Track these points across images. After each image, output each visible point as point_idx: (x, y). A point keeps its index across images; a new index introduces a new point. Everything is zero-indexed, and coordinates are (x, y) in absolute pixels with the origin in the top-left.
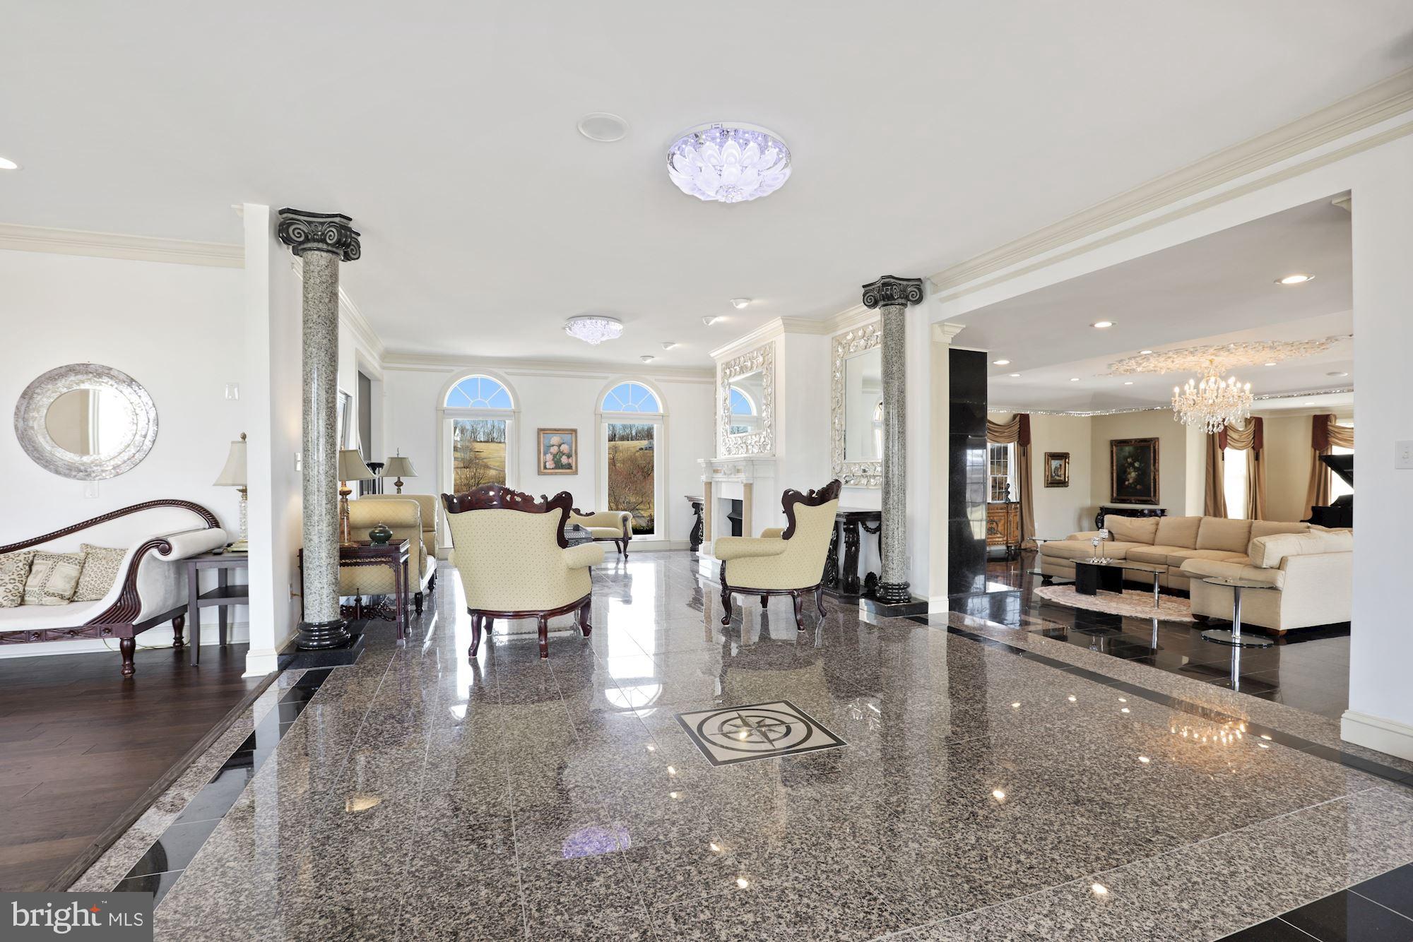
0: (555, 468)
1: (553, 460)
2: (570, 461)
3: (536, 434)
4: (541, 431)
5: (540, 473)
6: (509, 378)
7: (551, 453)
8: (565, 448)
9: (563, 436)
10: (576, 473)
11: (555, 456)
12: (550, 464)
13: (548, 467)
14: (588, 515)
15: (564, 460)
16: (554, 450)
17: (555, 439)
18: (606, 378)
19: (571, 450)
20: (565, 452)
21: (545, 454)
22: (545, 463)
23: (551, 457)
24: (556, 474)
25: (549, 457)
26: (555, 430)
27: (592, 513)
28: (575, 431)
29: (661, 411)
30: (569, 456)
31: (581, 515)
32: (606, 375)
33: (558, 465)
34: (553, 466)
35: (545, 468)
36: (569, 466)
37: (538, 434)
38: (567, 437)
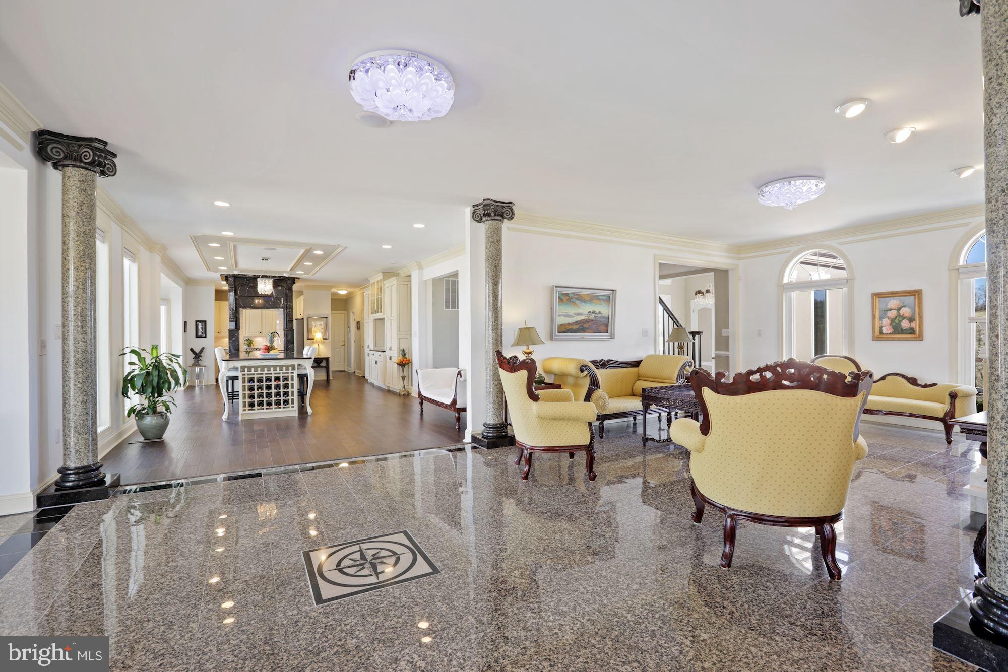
0: (894, 333)
1: (891, 324)
2: (913, 325)
3: (871, 298)
4: (878, 295)
5: (875, 338)
6: (842, 248)
7: (888, 318)
8: (906, 311)
9: (902, 298)
10: (921, 338)
11: (893, 320)
12: (887, 330)
13: (885, 332)
14: (927, 386)
15: (905, 324)
16: (892, 314)
17: (893, 303)
18: (966, 224)
19: (914, 314)
20: (907, 315)
21: (881, 319)
22: (881, 328)
23: (889, 322)
24: (893, 339)
25: (886, 322)
26: (892, 293)
27: (935, 385)
28: (918, 292)
30: (911, 320)
31: (921, 386)
33: (898, 331)
34: (891, 331)
35: (882, 333)
36: (912, 331)
37: (873, 299)
38: (909, 300)
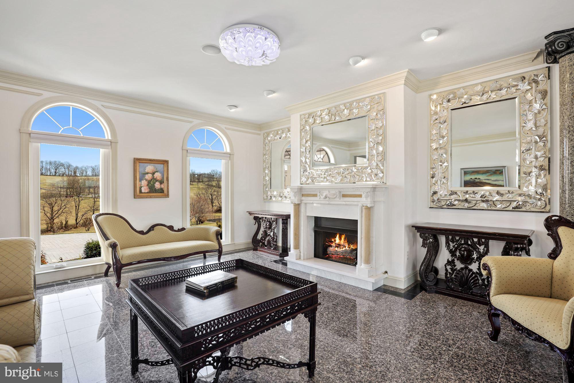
0: (150, 192)
1: (148, 185)
2: (162, 186)
4: (137, 161)
5: (135, 196)
6: (106, 111)
7: (146, 180)
8: (158, 175)
9: (156, 165)
10: (167, 196)
11: (149, 182)
12: (145, 189)
13: (143, 191)
14: (179, 230)
15: (157, 185)
16: (149, 177)
17: (150, 168)
18: (190, 122)
19: (163, 178)
20: (158, 179)
21: (141, 180)
22: (140, 188)
23: (146, 183)
24: (149, 197)
25: (144, 183)
26: (150, 160)
27: (183, 229)
28: (165, 162)
29: (228, 151)
30: (161, 182)
31: (175, 231)
32: (190, 120)
33: (152, 190)
34: (147, 191)
35: (141, 192)
36: (161, 191)
37: (134, 161)
38: (160, 167)
